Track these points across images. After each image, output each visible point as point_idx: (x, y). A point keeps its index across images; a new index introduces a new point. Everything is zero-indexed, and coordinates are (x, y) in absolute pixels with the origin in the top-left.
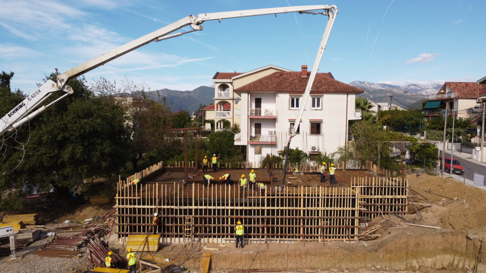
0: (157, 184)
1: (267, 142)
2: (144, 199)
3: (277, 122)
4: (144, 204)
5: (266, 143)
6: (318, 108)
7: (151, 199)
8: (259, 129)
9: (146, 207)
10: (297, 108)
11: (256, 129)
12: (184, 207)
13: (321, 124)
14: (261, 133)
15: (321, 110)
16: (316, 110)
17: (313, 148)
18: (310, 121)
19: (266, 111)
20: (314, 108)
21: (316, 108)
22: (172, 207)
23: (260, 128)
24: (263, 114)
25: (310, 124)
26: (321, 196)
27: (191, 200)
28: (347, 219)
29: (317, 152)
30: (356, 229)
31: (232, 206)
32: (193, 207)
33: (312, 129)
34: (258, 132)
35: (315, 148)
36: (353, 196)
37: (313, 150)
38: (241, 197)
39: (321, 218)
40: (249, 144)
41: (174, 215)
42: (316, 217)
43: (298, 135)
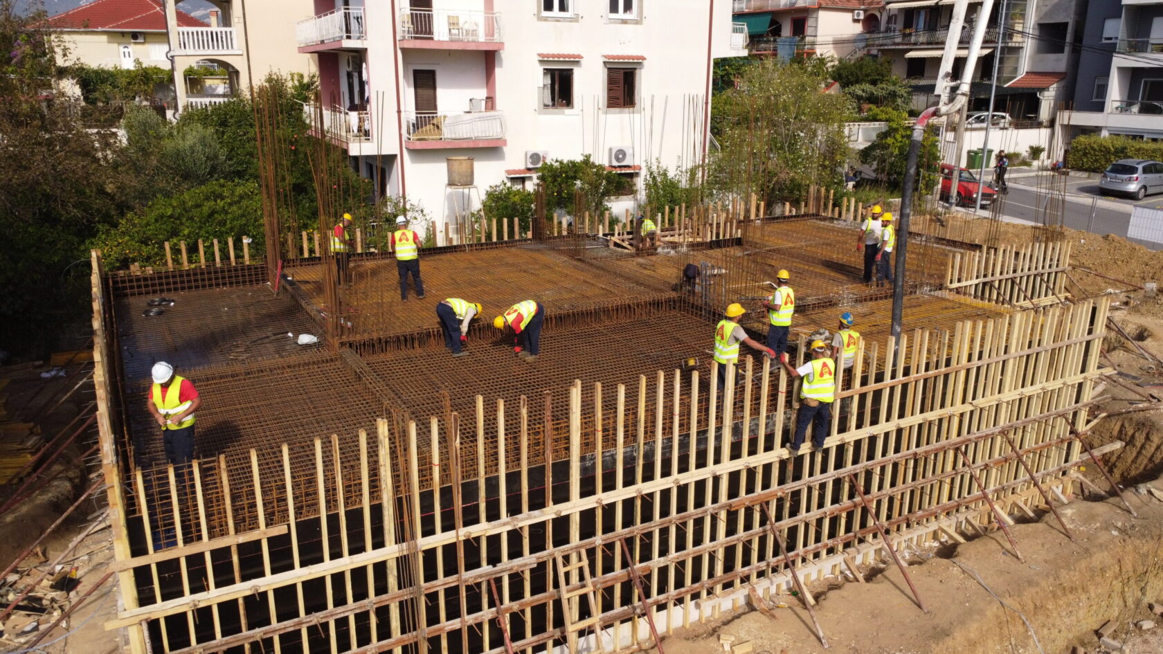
0: (383, 428)
1: (477, 139)
2: (308, 530)
3: (501, 66)
4: (311, 556)
5: (471, 145)
6: (628, 16)
7: (355, 518)
8: (430, 92)
9: (326, 568)
10: (563, 14)
11: (420, 91)
12: (536, 512)
13: (637, 72)
14: (435, 107)
15: (637, 22)
16: (624, 22)
17: (621, 154)
18: (605, 63)
19: (453, 23)
20: (614, 16)
21: (621, 14)
22: (475, 530)
23: (434, 88)
24: (441, 33)
25: (606, 70)
26: (1013, 350)
27: (562, 469)
28: (1063, 415)
29: (628, 167)
30: (1077, 446)
31: (735, 455)
32: (575, 506)
33: (610, 90)
34: (426, 103)
35: (624, 155)
36: (1090, 332)
37: (618, 159)
38: (773, 405)
39: (1003, 433)
40: (408, 149)
41: (485, 568)
42: (992, 430)
43: (567, 111)
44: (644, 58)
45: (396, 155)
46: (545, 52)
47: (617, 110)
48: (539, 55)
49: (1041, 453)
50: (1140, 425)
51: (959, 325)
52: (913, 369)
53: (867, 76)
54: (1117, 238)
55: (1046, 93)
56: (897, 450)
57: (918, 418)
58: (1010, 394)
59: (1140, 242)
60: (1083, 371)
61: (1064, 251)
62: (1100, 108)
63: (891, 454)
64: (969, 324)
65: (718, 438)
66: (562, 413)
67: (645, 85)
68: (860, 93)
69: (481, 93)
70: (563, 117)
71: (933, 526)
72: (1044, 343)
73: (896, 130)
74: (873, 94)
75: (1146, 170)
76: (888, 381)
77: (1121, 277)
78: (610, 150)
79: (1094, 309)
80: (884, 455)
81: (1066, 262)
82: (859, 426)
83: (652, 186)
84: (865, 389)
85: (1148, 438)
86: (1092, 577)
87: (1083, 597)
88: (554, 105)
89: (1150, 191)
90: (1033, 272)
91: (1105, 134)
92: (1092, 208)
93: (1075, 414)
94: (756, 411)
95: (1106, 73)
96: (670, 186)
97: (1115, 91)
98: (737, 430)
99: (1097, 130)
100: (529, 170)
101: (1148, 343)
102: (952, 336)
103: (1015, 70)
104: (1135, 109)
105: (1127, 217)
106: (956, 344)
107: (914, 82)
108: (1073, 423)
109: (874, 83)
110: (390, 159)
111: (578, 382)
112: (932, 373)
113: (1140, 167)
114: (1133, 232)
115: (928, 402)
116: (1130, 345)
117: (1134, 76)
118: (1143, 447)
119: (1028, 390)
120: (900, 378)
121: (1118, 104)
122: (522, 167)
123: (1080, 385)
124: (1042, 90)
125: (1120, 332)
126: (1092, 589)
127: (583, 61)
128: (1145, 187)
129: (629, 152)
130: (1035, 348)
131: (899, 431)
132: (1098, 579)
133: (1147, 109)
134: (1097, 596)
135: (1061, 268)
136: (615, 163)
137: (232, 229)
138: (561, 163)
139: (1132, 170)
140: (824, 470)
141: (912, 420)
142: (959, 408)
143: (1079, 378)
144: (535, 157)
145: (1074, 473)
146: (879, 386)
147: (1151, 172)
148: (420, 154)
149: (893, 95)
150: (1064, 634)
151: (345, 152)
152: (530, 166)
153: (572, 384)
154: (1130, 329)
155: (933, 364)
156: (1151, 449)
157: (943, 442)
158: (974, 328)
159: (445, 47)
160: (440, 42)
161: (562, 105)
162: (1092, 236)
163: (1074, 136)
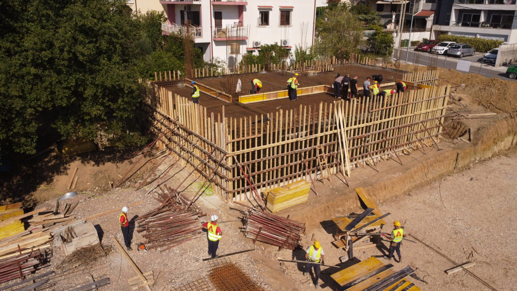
1: (238, 37)
3: (245, 10)
4: (265, 143)
7: (274, 134)
9: (267, 146)
12: (311, 136)
13: (291, 12)
14: (222, 26)
18: (280, 9)
22: (298, 139)
25: (280, 12)
26: (424, 99)
27: (317, 125)
28: (437, 119)
29: (288, 47)
30: (441, 128)
31: (355, 124)
32: (319, 134)
33: (281, 19)
34: (218, 25)
35: (286, 42)
36: (445, 94)
37: (284, 44)
38: (364, 112)
39: (422, 122)
40: (214, 41)
41: (299, 150)
42: (418, 121)
43: (267, 26)
44: (293, 7)
45: (210, 43)
46: (260, 5)
47: (284, 26)
48: (258, 6)
49: (431, 128)
50: (458, 123)
51: (411, 91)
52: (399, 103)
53: (363, 11)
54: (453, 70)
55: (429, 18)
56: (394, 126)
57: (400, 117)
58: (423, 111)
59: (460, 71)
60: (443, 106)
61: (437, 73)
62: (448, 24)
63: (392, 127)
64: (413, 91)
65: (352, 119)
66: (318, 110)
67: (293, 16)
68: (361, 18)
69: (237, 21)
70: (266, 29)
71: (402, 148)
72: (433, 97)
73: (379, 33)
74: (366, 18)
75: (463, 47)
76: (392, 106)
77: (454, 82)
78: (281, 41)
79: (446, 88)
80: (391, 127)
81: (437, 77)
82: (385, 118)
83: (297, 54)
84: (387, 108)
85: (461, 126)
86: (445, 159)
87: (443, 164)
88: (262, 24)
89: (465, 55)
90: (428, 80)
91: (450, 34)
92: (445, 61)
93: (441, 118)
94: (361, 112)
95: (451, 11)
96: (304, 53)
97: (453, 18)
98: (356, 118)
99: (446, 32)
100: (254, 48)
101: (462, 102)
102: (409, 94)
103: (418, 9)
104: (460, 24)
105: (456, 64)
106: (410, 96)
107: (381, 13)
108: (440, 121)
109: (366, 14)
110: (208, 44)
111: (322, 102)
112: (404, 104)
113: (461, 46)
114: (459, 68)
115: (402, 112)
116: (456, 102)
117: (460, 13)
118: (459, 129)
119: (428, 110)
120: (396, 105)
121: (455, 23)
122: (252, 47)
123: (442, 110)
124: (427, 17)
125: (453, 99)
126: (445, 162)
127: (273, 9)
128: (463, 53)
129: (288, 41)
130: (430, 98)
131: (395, 120)
132: (447, 159)
133: (465, 25)
134: (446, 164)
135: (436, 78)
136: (283, 45)
137: (170, 68)
138: (267, 45)
139: (459, 47)
140: (376, 130)
141: (399, 117)
142: (410, 114)
143: (442, 108)
144: (257, 43)
145: (440, 136)
146: (390, 107)
147: (465, 48)
148: (218, 43)
149: (374, 19)
150: (438, 172)
151: (193, 42)
152: (255, 46)
153: (320, 103)
154: (457, 98)
155: (404, 102)
156: (461, 129)
157: (406, 124)
158: (415, 91)
159: (225, 4)
160: (223, 2)
161: (265, 25)
162: (445, 69)
163: (438, 35)
